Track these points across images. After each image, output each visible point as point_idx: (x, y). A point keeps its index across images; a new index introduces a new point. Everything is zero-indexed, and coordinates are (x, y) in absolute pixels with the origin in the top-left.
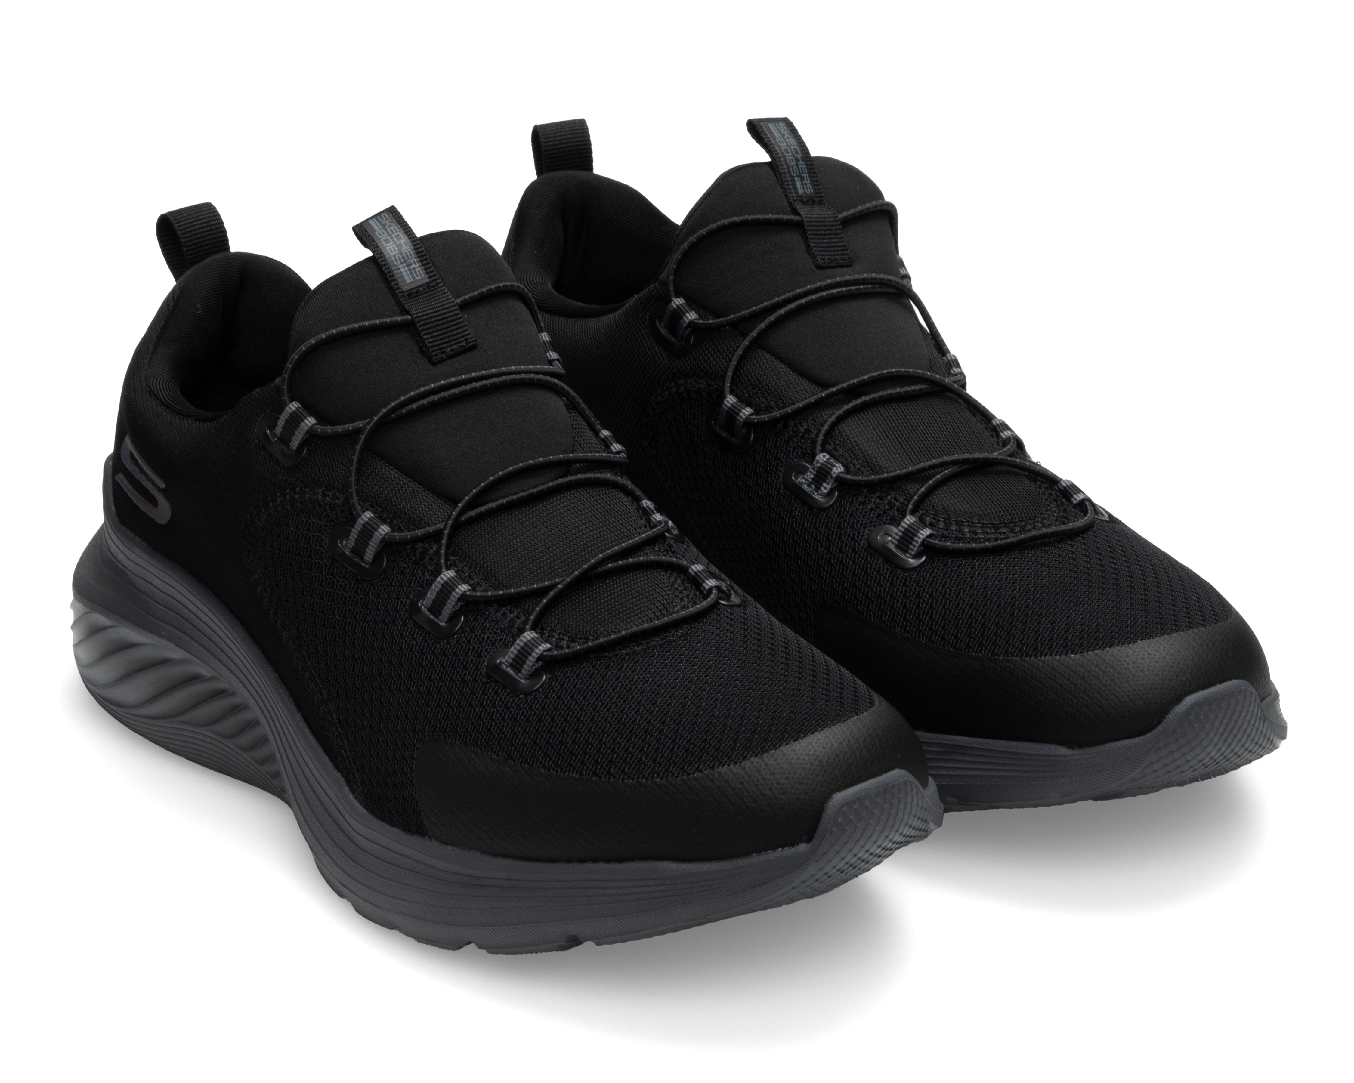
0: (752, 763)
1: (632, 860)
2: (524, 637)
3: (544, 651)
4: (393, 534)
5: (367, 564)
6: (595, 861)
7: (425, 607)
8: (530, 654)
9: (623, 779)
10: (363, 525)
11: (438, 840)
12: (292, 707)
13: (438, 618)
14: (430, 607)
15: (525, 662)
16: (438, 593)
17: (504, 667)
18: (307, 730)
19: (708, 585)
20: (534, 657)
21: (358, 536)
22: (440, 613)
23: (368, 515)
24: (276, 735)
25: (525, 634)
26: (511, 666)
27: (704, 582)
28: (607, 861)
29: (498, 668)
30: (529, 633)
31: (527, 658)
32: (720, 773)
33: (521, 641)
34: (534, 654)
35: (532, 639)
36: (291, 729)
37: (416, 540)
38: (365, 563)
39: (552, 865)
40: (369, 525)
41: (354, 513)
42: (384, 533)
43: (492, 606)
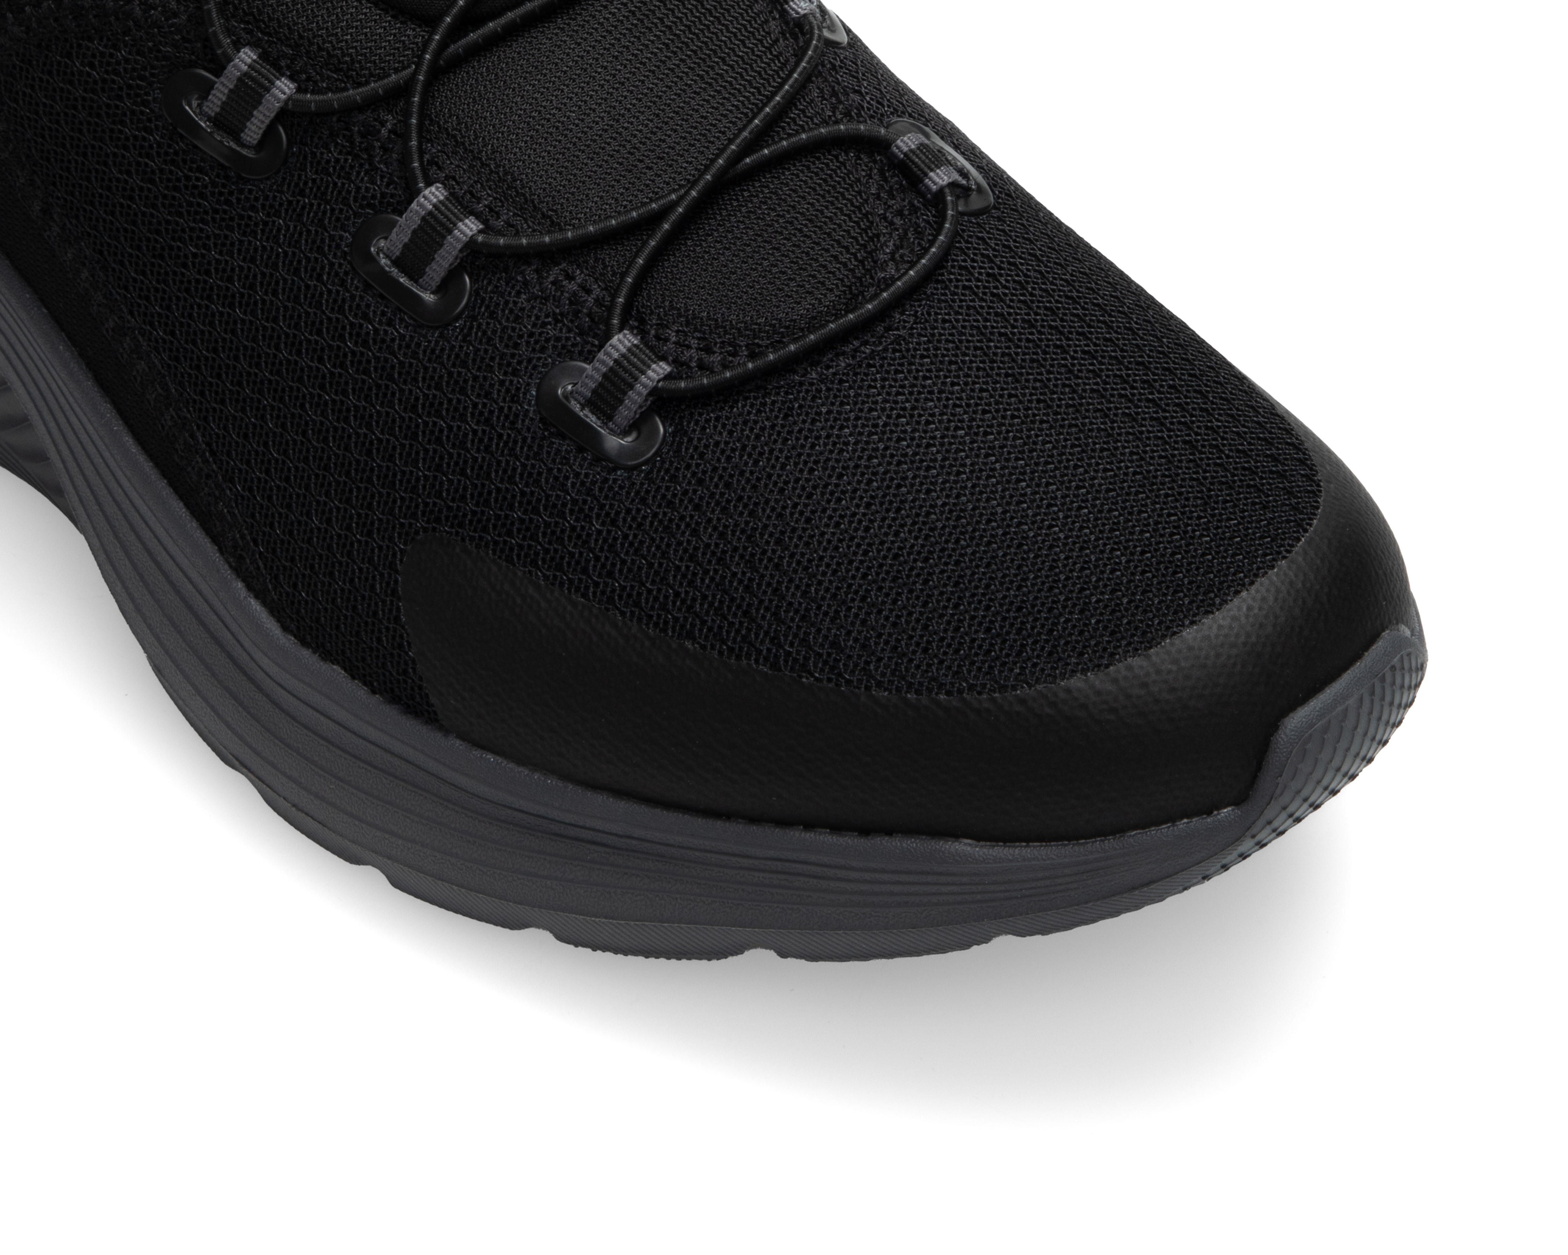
0: (1129, 668)
1: (889, 832)
2: (613, 347)
3: (659, 381)
4: (301, 96)
5: (248, 147)
6: (809, 825)
7: (387, 257)
8: (631, 387)
9: (868, 688)
10: (240, 79)
11: (462, 737)
12: (89, 384)
13: (416, 282)
14: (398, 258)
15: (621, 402)
16: (414, 232)
17: (575, 406)
18: (128, 440)
19: (935, 183)
20: (639, 394)
21: (229, 97)
22: (422, 273)
23: (247, 56)
24: (46, 413)
25: (615, 340)
26: (590, 403)
27: (926, 175)
28: (837, 828)
29: (561, 407)
30: (621, 336)
31: (625, 393)
32: (1068, 691)
33: (608, 354)
34: (638, 386)
35: (629, 350)
36: (84, 420)
37: (349, 110)
38: (243, 145)
39: (719, 823)
40: (253, 79)
41: (219, 52)
42: (283, 97)
43: (529, 264)
